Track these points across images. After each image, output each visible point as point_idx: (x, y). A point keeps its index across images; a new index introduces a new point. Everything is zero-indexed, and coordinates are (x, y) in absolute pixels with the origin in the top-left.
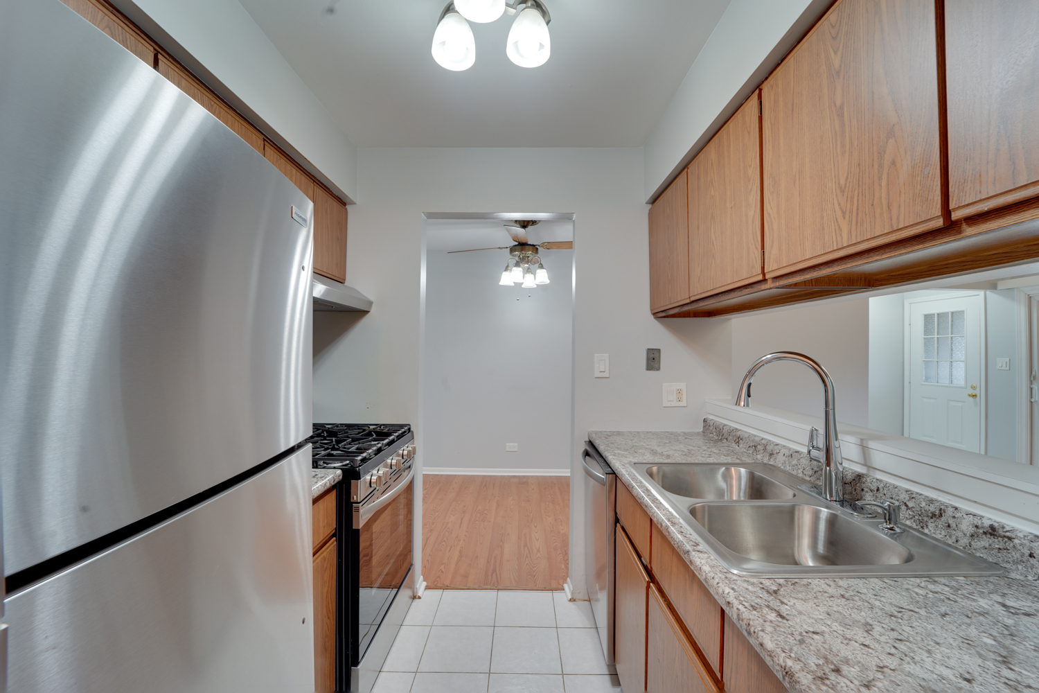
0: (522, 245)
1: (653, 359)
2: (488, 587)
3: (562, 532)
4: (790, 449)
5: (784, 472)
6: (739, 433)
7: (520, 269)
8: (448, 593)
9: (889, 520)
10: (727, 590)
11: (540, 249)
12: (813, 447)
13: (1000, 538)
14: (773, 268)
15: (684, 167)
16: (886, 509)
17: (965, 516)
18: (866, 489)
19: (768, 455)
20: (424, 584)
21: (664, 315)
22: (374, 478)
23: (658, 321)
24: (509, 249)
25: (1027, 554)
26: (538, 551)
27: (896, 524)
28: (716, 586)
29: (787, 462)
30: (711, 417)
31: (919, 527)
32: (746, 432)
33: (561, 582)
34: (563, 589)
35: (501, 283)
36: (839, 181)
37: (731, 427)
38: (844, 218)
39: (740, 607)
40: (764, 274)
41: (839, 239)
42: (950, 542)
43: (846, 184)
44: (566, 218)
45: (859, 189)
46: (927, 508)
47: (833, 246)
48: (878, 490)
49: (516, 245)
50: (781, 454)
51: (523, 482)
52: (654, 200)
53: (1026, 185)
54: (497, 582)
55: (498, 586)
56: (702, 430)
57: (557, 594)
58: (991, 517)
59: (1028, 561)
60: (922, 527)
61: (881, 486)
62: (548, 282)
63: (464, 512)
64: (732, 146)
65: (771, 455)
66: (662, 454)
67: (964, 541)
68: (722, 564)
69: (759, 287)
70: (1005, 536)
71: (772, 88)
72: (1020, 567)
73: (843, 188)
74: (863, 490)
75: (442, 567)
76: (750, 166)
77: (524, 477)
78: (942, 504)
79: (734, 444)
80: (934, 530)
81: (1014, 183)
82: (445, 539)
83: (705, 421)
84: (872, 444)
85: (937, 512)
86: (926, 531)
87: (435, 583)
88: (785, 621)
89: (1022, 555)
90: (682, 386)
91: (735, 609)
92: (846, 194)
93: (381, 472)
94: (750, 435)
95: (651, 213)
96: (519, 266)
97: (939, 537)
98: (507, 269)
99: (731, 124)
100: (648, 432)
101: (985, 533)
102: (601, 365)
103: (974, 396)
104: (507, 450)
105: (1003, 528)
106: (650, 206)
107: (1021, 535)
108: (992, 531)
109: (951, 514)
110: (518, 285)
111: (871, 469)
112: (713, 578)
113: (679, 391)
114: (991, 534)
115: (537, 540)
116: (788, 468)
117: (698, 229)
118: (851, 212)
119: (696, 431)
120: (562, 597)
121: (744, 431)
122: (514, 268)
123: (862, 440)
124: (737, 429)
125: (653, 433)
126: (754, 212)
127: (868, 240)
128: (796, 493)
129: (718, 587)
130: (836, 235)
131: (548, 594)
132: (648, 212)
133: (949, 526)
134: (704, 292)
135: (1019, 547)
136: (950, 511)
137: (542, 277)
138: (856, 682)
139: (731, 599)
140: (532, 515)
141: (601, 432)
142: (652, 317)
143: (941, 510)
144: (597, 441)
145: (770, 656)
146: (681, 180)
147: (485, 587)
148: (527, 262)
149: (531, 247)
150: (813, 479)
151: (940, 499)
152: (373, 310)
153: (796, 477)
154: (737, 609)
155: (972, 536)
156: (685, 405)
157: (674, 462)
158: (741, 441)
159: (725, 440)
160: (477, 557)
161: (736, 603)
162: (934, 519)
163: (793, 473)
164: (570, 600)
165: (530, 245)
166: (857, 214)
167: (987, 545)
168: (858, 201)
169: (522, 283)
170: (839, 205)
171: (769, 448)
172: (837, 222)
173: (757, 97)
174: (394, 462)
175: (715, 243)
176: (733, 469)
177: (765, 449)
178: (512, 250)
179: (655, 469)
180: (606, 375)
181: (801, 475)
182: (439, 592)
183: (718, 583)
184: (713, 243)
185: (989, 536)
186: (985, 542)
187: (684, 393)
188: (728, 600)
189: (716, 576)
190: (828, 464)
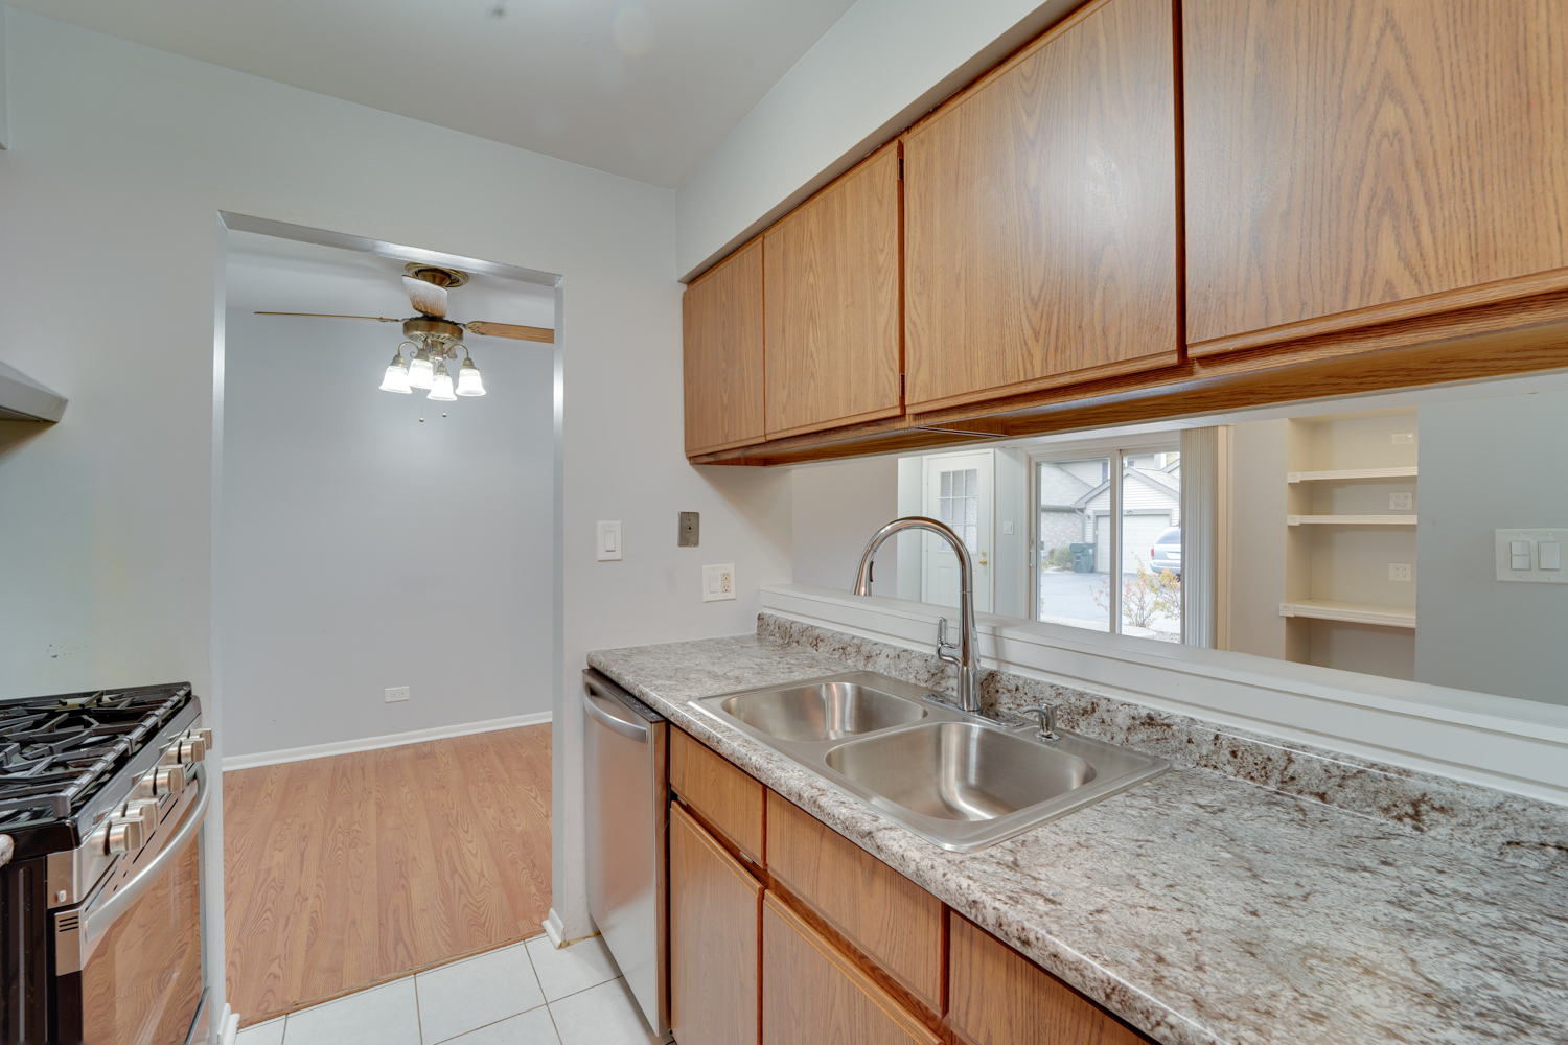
0: (431, 320)
1: (689, 530)
2: (393, 975)
3: (518, 829)
4: (895, 648)
5: (889, 679)
6: (817, 632)
7: (429, 364)
8: (296, 1019)
9: (1047, 725)
10: (965, 883)
11: (467, 333)
12: (942, 644)
13: (1158, 728)
14: (917, 399)
15: (756, 235)
16: (1044, 714)
17: (1120, 708)
18: (1001, 690)
19: (863, 658)
20: (236, 1017)
21: (706, 459)
22: (118, 832)
23: (696, 469)
24: (401, 324)
25: (1186, 741)
26: (482, 874)
27: (1053, 730)
28: (943, 880)
29: (892, 666)
30: (768, 612)
31: (1068, 728)
32: (828, 630)
33: (536, 919)
34: (544, 931)
35: (382, 387)
36: (1030, 290)
37: (803, 624)
38: (1037, 340)
39: (997, 904)
40: (903, 406)
41: (1028, 367)
42: (1105, 740)
43: (1040, 295)
44: (539, 281)
45: (1060, 304)
46: (1077, 703)
47: (1019, 375)
48: (1017, 689)
49: (417, 319)
50: (883, 656)
51: (423, 754)
52: (693, 279)
53: (1280, 326)
54: (410, 958)
55: (413, 967)
56: (755, 632)
57: (536, 945)
58: (1147, 705)
59: (1186, 747)
60: (1072, 728)
61: (1020, 684)
62: (483, 392)
63: (305, 838)
64: (849, 216)
65: (868, 658)
66: (725, 677)
67: (1120, 737)
68: (925, 839)
69: (892, 425)
70: (1163, 725)
71: (922, 142)
72: (1179, 756)
73: (1036, 299)
74: (998, 691)
75: (274, 968)
76: (882, 250)
77: (425, 744)
78: (1093, 696)
79: (809, 648)
80: (1087, 729)
81: (1267, 322)
82: (269, 905)
83: (760, 618)
84: (1007, 633)
85: (1090, 707)
86: (1077, 731)
87: (263, 1007)
88: (1059, 907)
89: (1181, 742)
90: (730, 568)
91: (990, 910)
92: (1040, 309)
93: (133, 811)
94: (834, 634)
95: (686, 299)
96: (427, 359)
97: (1092, 736)
98: (396, 361)
99: (848, 183)
100: (683, 644)
101: (1142, 724)
102: (609, 538)
103: (984, 563)
104: (388, 699)
105: (1160, 715)
106: (684, 288)
107: (1178, 720)
108: (1150, 721)
109: (1105, 707)
110: (419, 394)
111: (1003, 664)
112: (933, 868)
113: (726, 577)
114: (1149, 724)
115: (475, 855)
116: (894, 674)
117: (784, 332)
118: (1048, 333)
119: (748, 634)
120: (543, 948)
121: (824, 629)
122: (415, 361)
123: (994, 628)
124: (812, 627)
125: (693, 644)
126: (888, 317)
127: (1072, 372)
128: (927, 710)
129: (948, 880)
130: (1024, 361)
131: (519, 948)
132: (682, 296)
133: (1103, 722)
134: (793, 428)
135: (1177, 734)
136: (1103, 704)
137: (472, 382)
138: (1189, 968)
139: (977, 895)
140: (454, 811)
141: (610, 651)
142: (688, 462)
143: (1093, 704)
144: (614, 669)
145: (1076, 969)
146: (751, 254)
147: (386, 977)
148: (442, 353)
149: (449, 326)
150: (930, 685)
151: (1087, 691)
152: (67, 420)
153: (907, 684)
154: (994, 909)
155: (1129, 729)
156: (734, 597)
157: (750, 687)
158: (820, 643)
159: (795, 644)
160: (354, 922)
161: (987, 900)
162: (1086, 715)
163: (902, 679)
164: (561, 946)
165: (447, 322)
166: (1057, 337)
167: (1145, 738)
168: (1058, 320)
169: (428, 391)
170: (1030, 322)
171: (865, 649)
172: (1026, 344)
173: (895, 151)
174: (162, 777)
175: (815, 356)
176: (834, 685)
177: (859, 651)
178: (409, 325)
179: (733, 701)
180: (617, 555)
181: (913, 681)
182: (279, 1022)
183: (944, 875)
184: (812, 356)
185: (1146, 727)
186: (1143, 733)
187: (732, 578)
188: (971, 898)
189: (936, 864)
190: (965, 663)
